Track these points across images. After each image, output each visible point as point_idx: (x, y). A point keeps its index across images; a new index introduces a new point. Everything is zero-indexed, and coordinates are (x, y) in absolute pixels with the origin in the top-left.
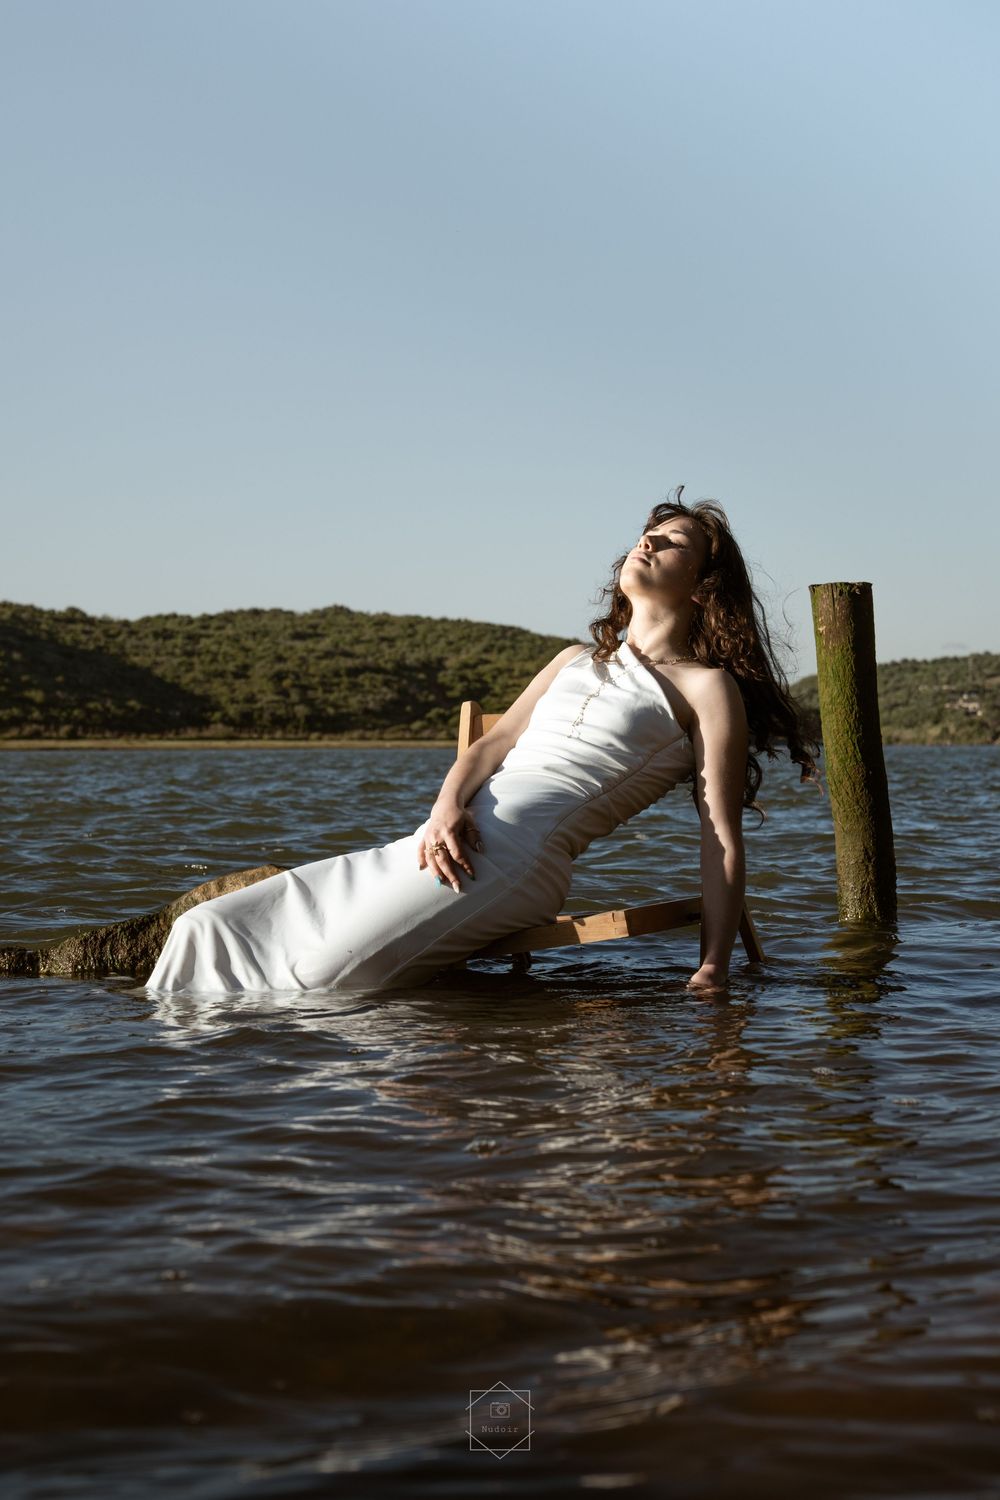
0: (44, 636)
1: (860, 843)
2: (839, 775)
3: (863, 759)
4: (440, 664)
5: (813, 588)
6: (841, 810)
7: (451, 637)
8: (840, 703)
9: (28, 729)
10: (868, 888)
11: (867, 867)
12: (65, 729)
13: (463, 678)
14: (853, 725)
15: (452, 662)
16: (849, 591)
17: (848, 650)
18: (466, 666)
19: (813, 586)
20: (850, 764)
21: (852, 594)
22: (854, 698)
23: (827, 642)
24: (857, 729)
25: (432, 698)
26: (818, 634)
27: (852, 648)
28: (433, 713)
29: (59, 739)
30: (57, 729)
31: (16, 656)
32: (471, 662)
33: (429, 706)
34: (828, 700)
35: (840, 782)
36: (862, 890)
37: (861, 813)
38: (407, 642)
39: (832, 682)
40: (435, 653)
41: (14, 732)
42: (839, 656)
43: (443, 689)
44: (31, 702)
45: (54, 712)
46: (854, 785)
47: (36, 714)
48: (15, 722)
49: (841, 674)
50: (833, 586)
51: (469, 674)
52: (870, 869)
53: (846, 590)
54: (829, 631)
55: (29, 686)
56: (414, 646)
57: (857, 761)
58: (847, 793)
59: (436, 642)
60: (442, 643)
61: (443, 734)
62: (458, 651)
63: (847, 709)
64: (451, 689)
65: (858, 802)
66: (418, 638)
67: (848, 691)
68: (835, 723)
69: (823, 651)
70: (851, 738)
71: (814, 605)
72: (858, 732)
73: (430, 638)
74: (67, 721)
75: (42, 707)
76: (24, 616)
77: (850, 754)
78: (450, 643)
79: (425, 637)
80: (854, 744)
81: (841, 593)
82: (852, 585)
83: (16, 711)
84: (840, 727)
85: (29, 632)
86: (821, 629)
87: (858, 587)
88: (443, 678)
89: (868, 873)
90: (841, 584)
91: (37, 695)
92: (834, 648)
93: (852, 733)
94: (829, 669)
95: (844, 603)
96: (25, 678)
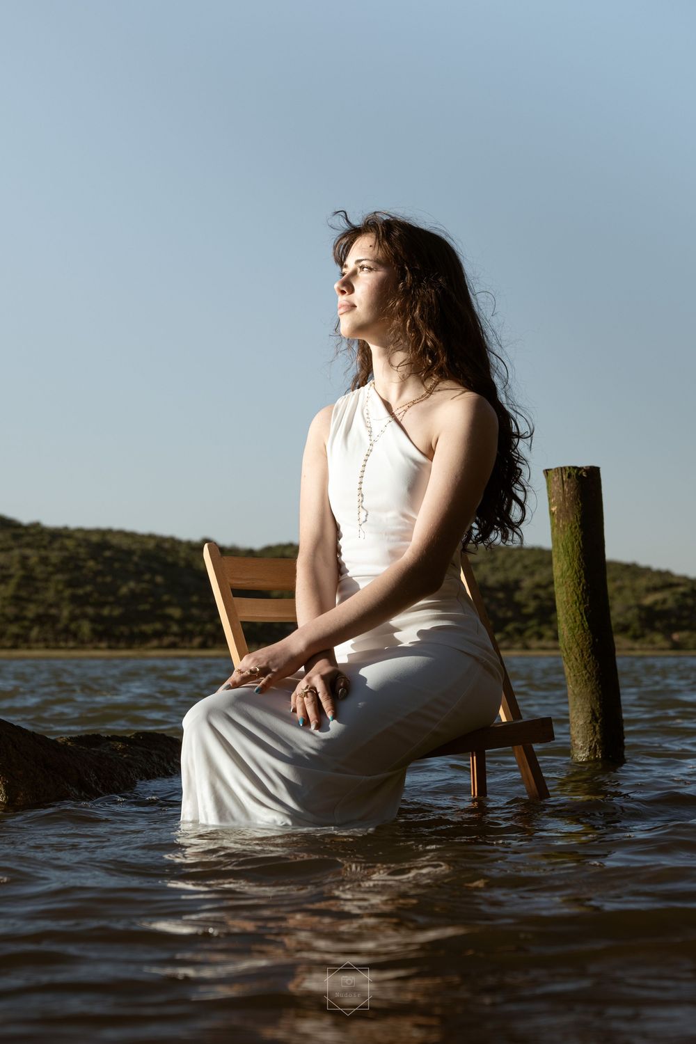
0: (182, 563)
1: (588, 705)
2: (569, 642)
3: (590, 628)
4: (516, 585)
5: (547, 472)
6: (572, 675)
7: (527, 562)
8: (569, 577)
9: (167, 640)
10: (595, 746)
11: (595, 727)
12: (197, 641)
13: (536, 597)
14: (580, 596)
15: (527, 583)
16: (577, 474)
17: (576, 528)
18: (539, 586)
19: (547, 470)
20: (578, 632)
21: (579, 477)
22: (582, 571)
23: (559, 521)
24: (584, 600)
25: (509, 614)
26: (552, 514)
27: (580, 526)
28: (510, 628)
29: (192, 648)
30: (191, 641)
31: (159, 579)
32: (544, 583)
33: (506, 621)
34: (559, 574)
35: (571, 649)
36: (590, 748)
37: (588, 678)
38: (489, 566)
39: (562, 557)
40: (512, 575)
41: (155, 643)
42: (568, 533)
43: (518, 606)
44: (170, 618)
45: (190, 626)
46: (582, 651)
47: (175, 628)
48: (158, 635)
49: (570, 549)
50: (563, 469)
51: (542, 593)
52: (597, 728)
53: (574, 473)
54: (560, 511)
55: (169, 604)
56: (494, 570)
57: (584, 629)
58: (576, 659)
59: (514, 565)
60: (519, 567)
61: (518, 645)
62: (532, 574)
63: (576, 582)
64: (525, 606)
65: (586, 668)
66: (498, 563)
67: (576, 565)
68: (565, 594)
69: (556, 529)
70: (579, 609)
71: (548, 487)
72: (585, 603)
73: (509, 562)
74: (201, 633)
75: (180, 622)
76: (167, 545)
77: (578, 623)
78: (525, 567)
79: (504, 562)
80: (581, 614)
81: (569, 476)
82: (579, 469)
83: (158, 626)
84: (569, 598)
85: (170, 559)
86: (553, 509)
87: (585, 470)
88: (519, 597)
89: (595, 732)
90: (569, 467)
91: (176, 612)
92: (564, 526)
93: (580, 604)
94: (560, 545)
95: (572, 485)
96: (166, 598)
